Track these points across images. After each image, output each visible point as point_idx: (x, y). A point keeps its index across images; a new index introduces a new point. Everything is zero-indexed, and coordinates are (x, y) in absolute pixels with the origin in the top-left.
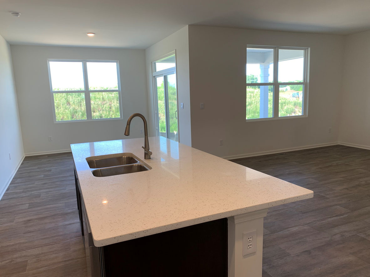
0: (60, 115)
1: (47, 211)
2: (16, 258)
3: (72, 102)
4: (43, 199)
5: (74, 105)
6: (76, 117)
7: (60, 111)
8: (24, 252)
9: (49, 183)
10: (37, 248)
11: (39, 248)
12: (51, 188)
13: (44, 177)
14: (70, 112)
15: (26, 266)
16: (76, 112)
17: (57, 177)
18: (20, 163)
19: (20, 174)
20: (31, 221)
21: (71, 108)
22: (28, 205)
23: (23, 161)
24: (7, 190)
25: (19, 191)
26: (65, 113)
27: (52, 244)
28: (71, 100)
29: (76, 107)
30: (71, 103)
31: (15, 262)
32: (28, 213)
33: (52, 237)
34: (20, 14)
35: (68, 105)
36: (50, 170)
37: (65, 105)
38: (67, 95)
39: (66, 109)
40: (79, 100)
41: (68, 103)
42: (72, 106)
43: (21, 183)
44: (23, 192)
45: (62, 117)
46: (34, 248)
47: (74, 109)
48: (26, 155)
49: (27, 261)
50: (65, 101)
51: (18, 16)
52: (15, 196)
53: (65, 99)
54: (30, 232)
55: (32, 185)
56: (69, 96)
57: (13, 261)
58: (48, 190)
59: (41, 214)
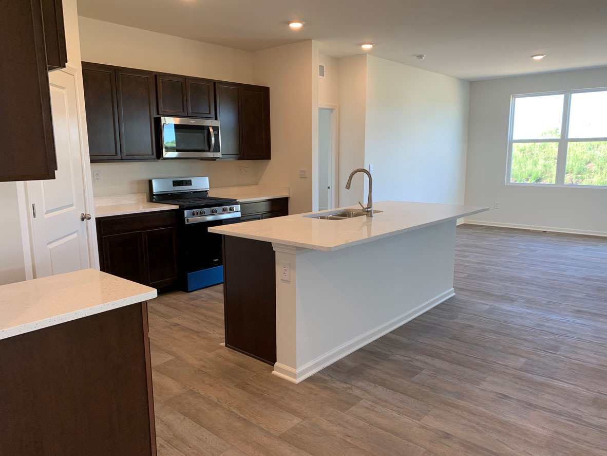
34: (425, 55)
51: (422, 58)
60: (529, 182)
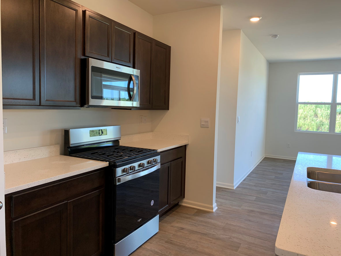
0: (306, 126)
1: (269, 209)
2: (234, 237)
3: (321, 115)
4: (268, 197)
5: (321, 118)
6: (322, 130)
7: (307, 122)
8: (241, 235)
9: (278, 184)
10: (251, 236)
11: (253, 238)
12: (278, 190)
13: (274, 178)
14: (317, 124)
15: (239, 248)
16: (323, 125)
17: (286, 181)
18: (259, 161)
19: (257, 170)
20: (253, 212)
21: (318, 120)
22: (255, 197)
23: (262, 160)
24: (244, 180)
25: (252, 184)
26: (311, 125)
27: (264, 239)
28: (319, 113)
29: (323, 119)
30: (319, 115)
31: (232, 240)
32: (253, 204)
33: (266, 233)
34: (278, 36)
35: (315, 117)
36: (282, 174)
37: (313, 117)
38: (316, 107)
39: (313, 120)
40: (327, 113)
41: (316, 115)
42: (319, 118)
43: (255, 178)
44: (255, 186)
45: (307, 128)
46: (248, 236)
47: (321, 121)
48: (265, 155)
49: (241, 244)
50: (313, 114)
51: (276, 37)
52: (248, 187)
53: (314, 111)
54: (250, 221)
55: (263, 182)
56: (318, 109)
57: (231, 239)
58: (274, 190)
59: (263, 209)
60: (319, 131)
